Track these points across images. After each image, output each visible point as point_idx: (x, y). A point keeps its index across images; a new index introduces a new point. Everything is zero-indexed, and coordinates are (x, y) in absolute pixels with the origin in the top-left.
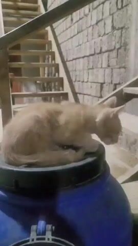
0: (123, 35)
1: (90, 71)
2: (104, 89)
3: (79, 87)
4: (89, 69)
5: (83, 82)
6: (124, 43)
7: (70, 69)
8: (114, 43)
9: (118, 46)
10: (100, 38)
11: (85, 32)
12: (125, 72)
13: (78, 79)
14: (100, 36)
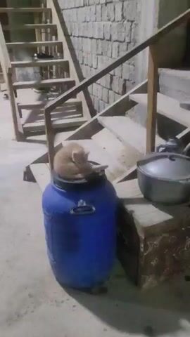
0: (133, 30)
1: (99, 57)
2: (114, 81)
3: (87, 71)
4: (98, 55)
5: (92, 67)
6: (134, 39)
7: (76, 47)
8: (123, 35)
9: (127, 40)
10: (110, 23)
11: (93, 8)
12: (134, 70)
13: (85, 63)
14: (109, 20)
